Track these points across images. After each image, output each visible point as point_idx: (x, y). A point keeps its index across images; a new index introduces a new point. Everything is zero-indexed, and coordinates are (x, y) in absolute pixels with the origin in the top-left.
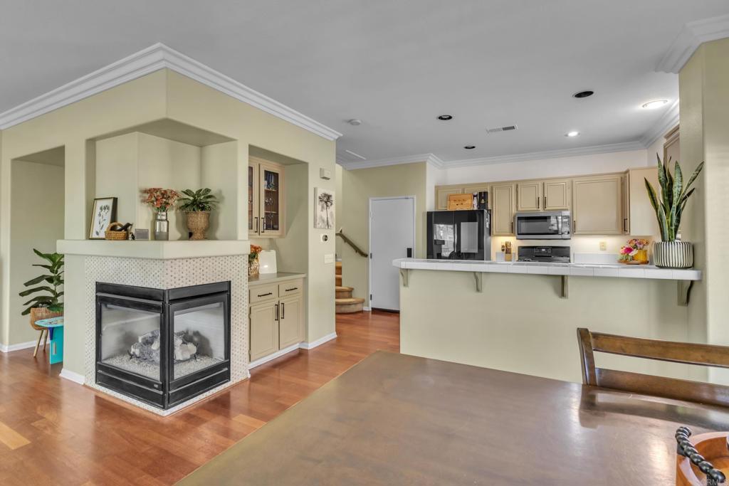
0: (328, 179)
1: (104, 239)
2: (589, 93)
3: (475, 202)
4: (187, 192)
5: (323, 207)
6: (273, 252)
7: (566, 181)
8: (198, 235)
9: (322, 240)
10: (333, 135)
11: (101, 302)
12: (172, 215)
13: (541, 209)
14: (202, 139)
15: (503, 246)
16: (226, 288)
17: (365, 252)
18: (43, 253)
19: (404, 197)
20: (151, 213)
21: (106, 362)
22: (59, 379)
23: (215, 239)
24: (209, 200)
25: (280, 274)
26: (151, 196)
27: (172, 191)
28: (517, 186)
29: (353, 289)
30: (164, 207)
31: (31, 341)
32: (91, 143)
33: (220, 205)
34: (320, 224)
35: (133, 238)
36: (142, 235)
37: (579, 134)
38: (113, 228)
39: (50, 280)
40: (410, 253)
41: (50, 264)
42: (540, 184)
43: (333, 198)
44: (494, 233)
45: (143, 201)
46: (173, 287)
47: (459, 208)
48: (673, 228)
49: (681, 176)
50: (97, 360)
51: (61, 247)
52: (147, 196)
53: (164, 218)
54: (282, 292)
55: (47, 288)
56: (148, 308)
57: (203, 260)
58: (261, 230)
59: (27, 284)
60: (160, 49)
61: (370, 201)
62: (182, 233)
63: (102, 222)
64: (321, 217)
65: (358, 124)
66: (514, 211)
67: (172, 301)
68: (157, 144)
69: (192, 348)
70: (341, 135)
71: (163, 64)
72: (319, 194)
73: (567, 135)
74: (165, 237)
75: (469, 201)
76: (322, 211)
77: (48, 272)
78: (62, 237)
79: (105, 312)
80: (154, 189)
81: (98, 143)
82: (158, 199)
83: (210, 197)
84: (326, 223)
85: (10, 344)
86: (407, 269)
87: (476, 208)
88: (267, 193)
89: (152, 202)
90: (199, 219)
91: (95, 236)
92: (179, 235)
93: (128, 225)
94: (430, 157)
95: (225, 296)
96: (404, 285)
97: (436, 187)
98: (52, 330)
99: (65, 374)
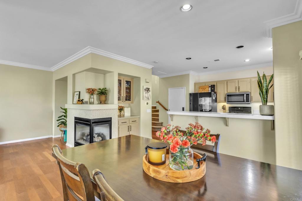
0: (148, 82)
1: (76, 104)
2: (242, 47)
3: (210, 89)
4: (100, 89)
5: (146, 93)
6: (129, 108)
7: (248, 79)
8: (102, 102)
9: (146, 104)
10: (150, 67)
11: (76, 123)
12: (95, 96)
13: (237, 91)
14: (104, 73)
15: (222, 107)
16: (110, 120)
17: (167, 109)
18: (63, 108)
19: (181, 88)
20: (89, 96)
21: (77, 141)
22: (65, 146)
23: (108, 104)
24: (106, 91)
25: (131, 116)
26: (88, 91)
27: (95, 89)
28: (227, 82)
29: (163, 123)
30: (92, 94)
31: (59, 135)
32: (74, 75)
33: (110, 93)
34: (145, 99)
35: (84, 104)
36: (86, 103)
37: (250, 60)
38: (79, 101)
39: (65, 116)
40: (183, 109)
41: (65, 111)
42: (237, 81)
43: (150, 89)
44: (218, 101)
45: (87, 92)
46: (93, 118)
47: (203, 92)
48: (265, 99)
49: (266, 80)
50: (75, 140)
51: (66, 106)
52: (88, 90)
53: (93, 97)
54: (131, 122)
55: (64, 119)
56: (87, 125)
57: (102, 110)
58: (124, 101)
59: (58, 118)
60: (89, 47)
61: (169, 89)
62: (98, 102)
63: (76, 98)
64: (145, 96)
65: (157, 63)
66: (226, 92)
67: (93, 123)
68: (91, 75)
69: (100, 138)
70: (153, 66)
71: (90, 52)
72: (145, 87)
73: (245, 61)
74: (93, 103)
75: (207, 89)
76: (146, 94)
77: (64, 114)
78: (67, 104)
79: (77, 126)
80: (90, 89)
81: (76, 75)
82: (91, 92)
83: (106, 90)
84: (147, 98)
85: (54, 135)
86: (172, 115)
87: (210, 91)
88: (127, 88)
89: (89, 92)
90: (103, 98)
91: (74, 103)
92: (97, 103)
93: (83, 100)
94: (191, 72)
95: (110, 122)
96: (172, 121)
97: (194, 83)
98: (64, 131)
99: (67, 144)
